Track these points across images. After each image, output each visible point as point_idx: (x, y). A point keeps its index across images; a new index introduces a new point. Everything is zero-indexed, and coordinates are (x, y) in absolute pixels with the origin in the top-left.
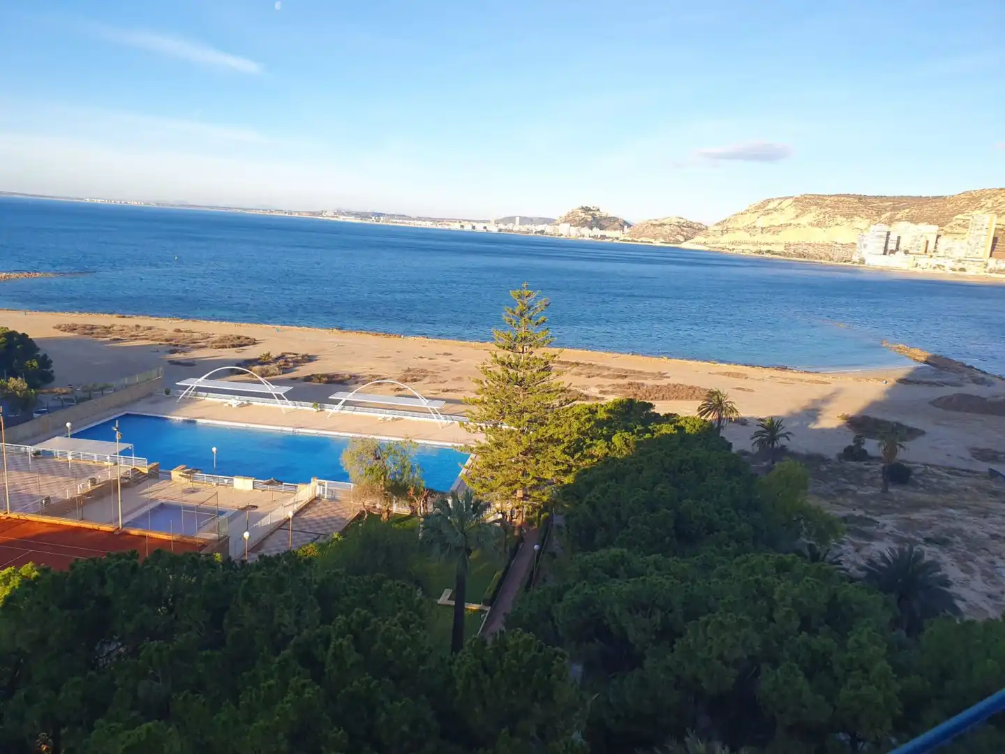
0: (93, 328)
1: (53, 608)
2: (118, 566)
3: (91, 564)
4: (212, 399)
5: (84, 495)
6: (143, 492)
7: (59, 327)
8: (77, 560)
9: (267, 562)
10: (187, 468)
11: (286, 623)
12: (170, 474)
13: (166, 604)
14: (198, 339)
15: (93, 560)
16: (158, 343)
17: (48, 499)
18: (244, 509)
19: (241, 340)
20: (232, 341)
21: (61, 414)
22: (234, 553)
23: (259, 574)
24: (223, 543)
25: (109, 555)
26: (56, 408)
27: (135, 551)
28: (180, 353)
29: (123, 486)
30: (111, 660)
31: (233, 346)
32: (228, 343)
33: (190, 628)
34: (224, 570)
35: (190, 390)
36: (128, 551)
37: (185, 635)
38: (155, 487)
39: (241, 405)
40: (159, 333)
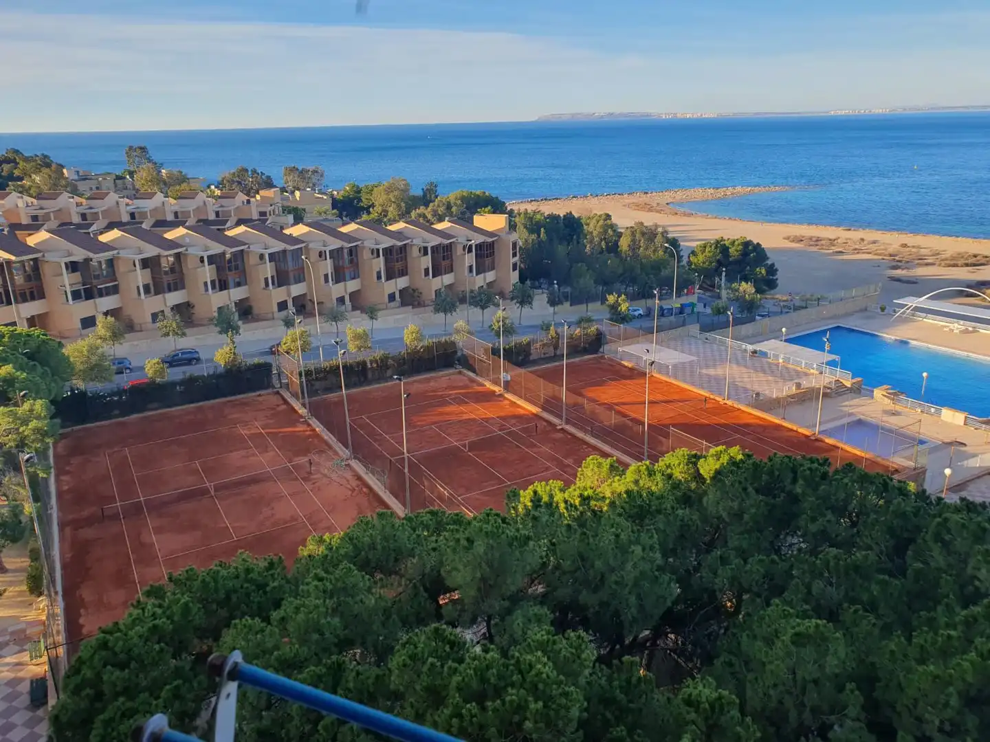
0: (818, 240)
1: (750, 489)
2: (810, 469)
3: (786, 460)
4: (930, 320)
5: (789, 396)
6: (844, 404)
7: (788, 238)
8: (775, 454)
9: (969, 507)
10: (892, 389)
11: (981, 577)
12: (873, 391)
13: (850, 517)
14: (925, 256)
15: (789, 457)
16: (881, 257)
17: (758, 394)
18: (951, 444)
19: (978, 258)
20: (967, 259)
21: (778, 319)
22: (931, 488)
23: (956, 517)
24: (919, 474)
25: (804, 457)
26: (775, 314)
27: (828, 459)
28: (903, 269)
29: (825, 395)
30: (792, 551)
31: (967, 265)
32: (961, 262)
33: (869, 548)
34: (916, 502)
35: (908, 309)
36: (821, 457)
37: (864, 553)
38: (856, 401)
39: (966, 332)
40: (882, 247)
